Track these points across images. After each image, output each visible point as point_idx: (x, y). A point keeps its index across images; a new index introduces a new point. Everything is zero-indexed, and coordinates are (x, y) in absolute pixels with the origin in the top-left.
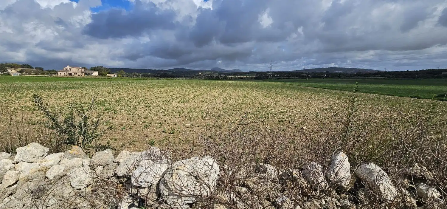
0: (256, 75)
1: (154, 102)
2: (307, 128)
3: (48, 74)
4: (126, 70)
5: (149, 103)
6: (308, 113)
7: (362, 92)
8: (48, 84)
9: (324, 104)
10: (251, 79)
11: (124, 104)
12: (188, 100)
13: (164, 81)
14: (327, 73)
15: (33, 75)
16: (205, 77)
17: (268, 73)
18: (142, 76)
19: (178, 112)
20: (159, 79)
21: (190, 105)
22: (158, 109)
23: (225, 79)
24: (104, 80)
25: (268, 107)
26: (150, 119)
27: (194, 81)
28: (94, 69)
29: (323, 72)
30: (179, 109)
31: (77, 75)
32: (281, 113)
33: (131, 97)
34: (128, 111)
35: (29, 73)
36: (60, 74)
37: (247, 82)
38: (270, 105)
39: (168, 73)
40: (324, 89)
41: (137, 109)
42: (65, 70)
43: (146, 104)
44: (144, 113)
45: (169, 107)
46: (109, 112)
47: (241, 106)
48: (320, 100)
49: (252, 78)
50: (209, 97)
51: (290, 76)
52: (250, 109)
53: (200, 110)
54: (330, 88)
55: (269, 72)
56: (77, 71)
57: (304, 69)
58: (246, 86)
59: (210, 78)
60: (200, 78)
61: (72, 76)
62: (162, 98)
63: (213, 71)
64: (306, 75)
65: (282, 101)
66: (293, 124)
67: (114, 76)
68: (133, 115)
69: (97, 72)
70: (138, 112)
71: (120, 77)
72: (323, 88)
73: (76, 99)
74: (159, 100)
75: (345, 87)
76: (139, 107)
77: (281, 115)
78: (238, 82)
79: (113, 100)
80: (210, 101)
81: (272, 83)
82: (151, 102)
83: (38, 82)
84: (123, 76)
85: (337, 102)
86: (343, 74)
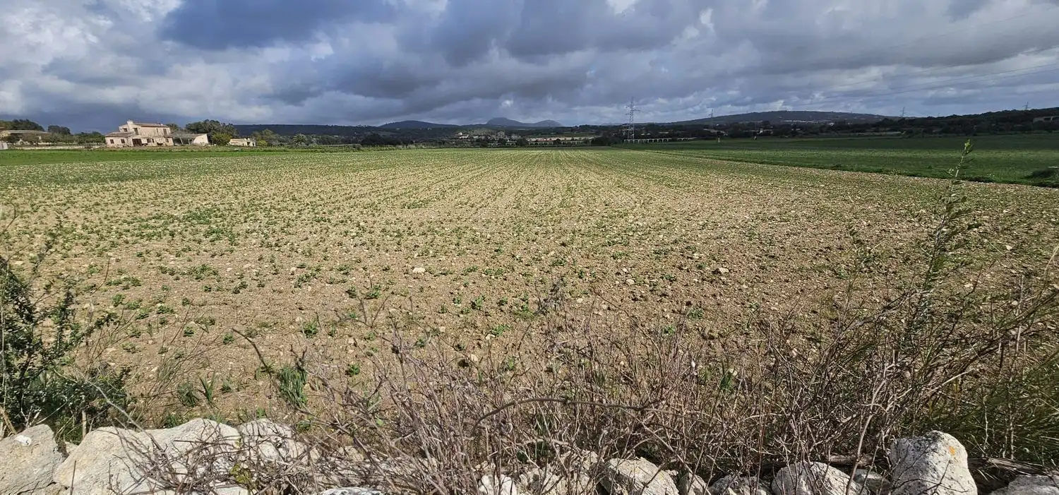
0: (597, 133)
1: (339, 208)
2: (730, 270)
3: (80, 143)
4: (276, 129)
5: (324, 213)
6: (729, 229)
7: (852, 170)
8: (78, 168)
9: (764, 203)
10: (585, 145)
11: (260, 215)
12: (426, 202)
13: (371, 155)
14: (765, 125)
15: (43, 148)
16: (472, 142)
17: (625, 128)
18: (319, 142)
19: (396, 234)
20: (359, 149)
21: (430, 214)
22: (345, 228)
23: (521, 144)
24: (223, 154)
25: (626, 215)
26: (319, 254)
27: (446, 152)
28: (197, 129)
29: (754, 124)
30: (401, 227)
31: (155, 145)
32: (659, 229)
33: (281, 198)
34: (266, 236)
35: (34, 141)
36: (112, 141)
37: (573, 152)
38: (632, 209)
39: (381, 134)
40: (760, 165)
41: (291, 230)
42: (122, 131)
43: (316, 214)
44: (307, 239)
45: (375, 222)
46: (218, 238)
47: (559, 213)
48: (754, 193)
49: (586, 141)
50: (479, 193)
51: (678, 135)
52: (581, 222)
53: (454, 226)
54: (773, 162)
55: (626, 126)
56: (153, 135)
57: (710, 117)
58: (571, 160)
59: (483, 143)
60: (460, 144)
61: (143, 148)
62: (361, 199)
63: (493, 127)
64: (716, 131)
65: (661, 198)
66: (691, 258)
67: (248, 143)
68: (276, 245)
69: (205, 136)
70: (293, 239)
71: (262, 146)
72: (757, 162)
73: (138, 206)
74: (352, 202)
75: (808, 158)
76: (299, 222)
77: (661, 236)
78: (553, 153)
79: (234, 206)
80: (483, 203)
81: (635, 152)
82: (331, 209)
83: (52, 165)
84: (270, 145)
85: (795, 195)
86: (802, 127)
